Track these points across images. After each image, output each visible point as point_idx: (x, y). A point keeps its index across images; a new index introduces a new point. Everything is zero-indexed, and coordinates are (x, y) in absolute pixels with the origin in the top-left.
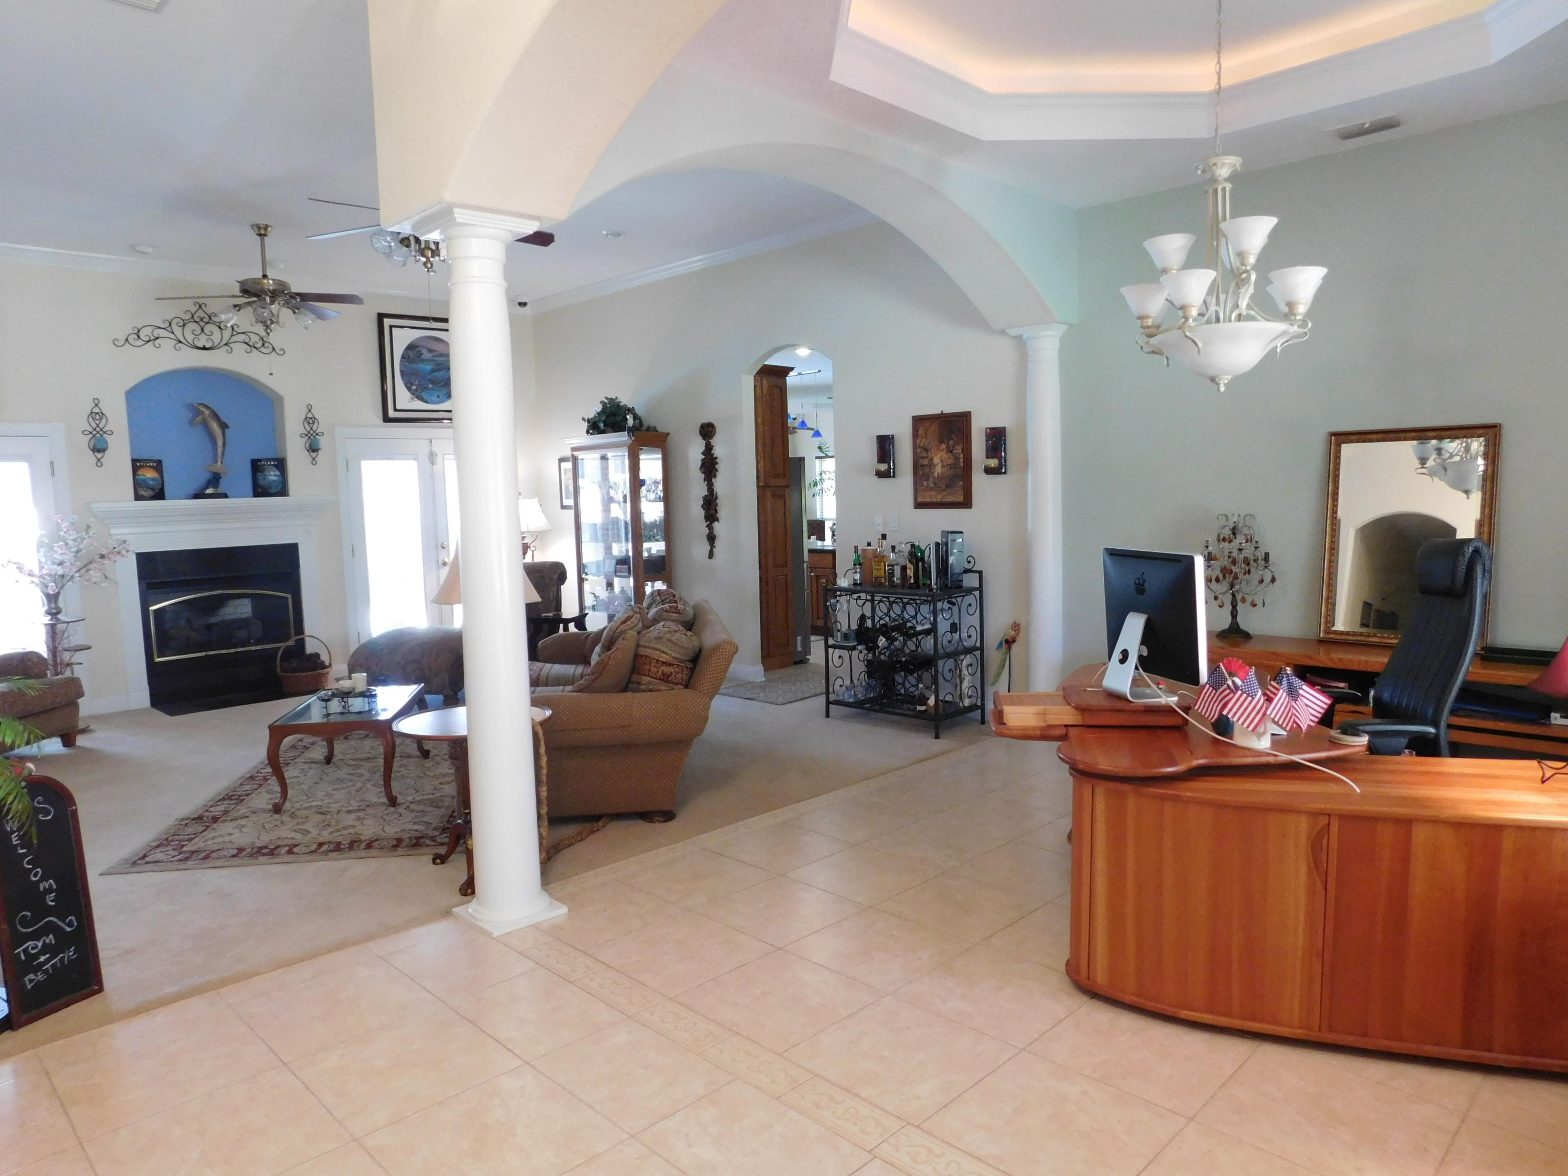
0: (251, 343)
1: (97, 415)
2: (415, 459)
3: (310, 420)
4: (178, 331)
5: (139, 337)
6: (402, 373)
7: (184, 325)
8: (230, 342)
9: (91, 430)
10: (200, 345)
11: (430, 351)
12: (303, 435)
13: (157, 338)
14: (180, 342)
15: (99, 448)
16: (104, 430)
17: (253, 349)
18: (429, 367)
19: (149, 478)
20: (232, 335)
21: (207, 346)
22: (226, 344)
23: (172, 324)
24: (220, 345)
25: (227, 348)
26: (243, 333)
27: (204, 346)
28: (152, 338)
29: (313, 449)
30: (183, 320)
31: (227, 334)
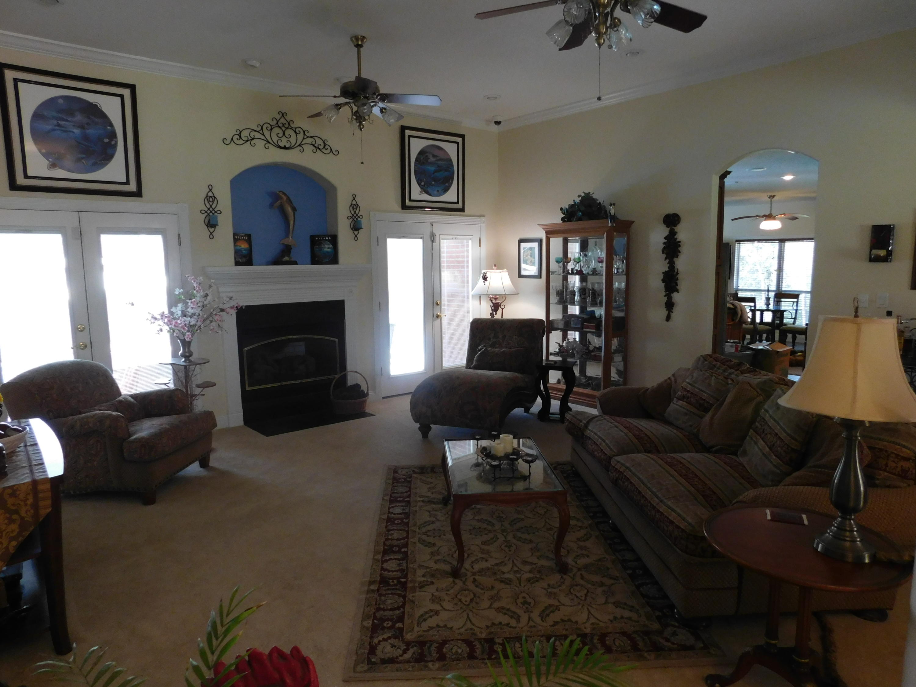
0: (316, 145)
1: (211, 198)
2: (421, 238)
3: (354, 206)
4: (267, 133)
5: (240, 137)
6: (415, 171)
7: (271, 129)
8: (302, 143)
9: (206, 209)
10: (282, 145)
11: (434, 156)
12: (349, 218)
13: (253, 139)
14: (269, 142)
15: (211, 224)
16: (215, 210)
17: (318, 150)
18: (432, 169)
19: (243, 248)
20: (304, 139)
21: (288, 145)
22: (299, 145)
23: (263, 129)
24: (295, 147)
25: (299, 148)
26: (311, 137)
27: (285, 146)
28: (250, 138)
29: (356, 227)
30: (271, 125)
31: (300, 137)
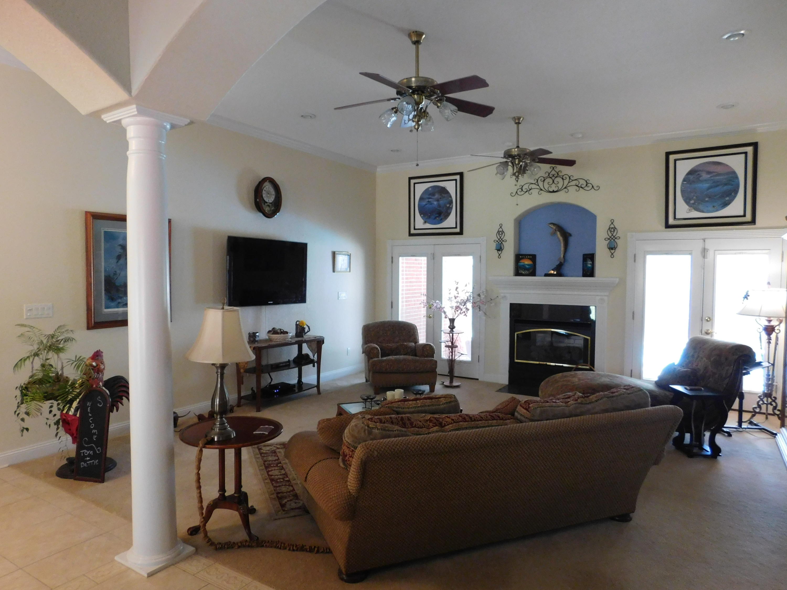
0: (579, 185)
1: (501, 232)
2: (690, 254)
3: (612, 229)
4: (541, 184)
5: (522, 190)
6: (683, 192)
7: (544, 181)
8: (568, 186)
9: (497, 240)
10: (551, 190)
11: (709, 173)
12: (607, 239)
13: (530, 189)
14: (542, 190)
15: (500, 249)
16: (503, 240)
17: (581, 189)
18: (706, 185)
19: (527, 264)
20: (569, 182)
21: (555, 190)
22: (565, 188)
23: (538, 181)
24: (562, 189)
25: (565, 190)
26: (575, 180)
27: (553, 190)
28: (528, 189)
29: (612, 248)
30: (544, 178)
31: (566, 182)
